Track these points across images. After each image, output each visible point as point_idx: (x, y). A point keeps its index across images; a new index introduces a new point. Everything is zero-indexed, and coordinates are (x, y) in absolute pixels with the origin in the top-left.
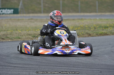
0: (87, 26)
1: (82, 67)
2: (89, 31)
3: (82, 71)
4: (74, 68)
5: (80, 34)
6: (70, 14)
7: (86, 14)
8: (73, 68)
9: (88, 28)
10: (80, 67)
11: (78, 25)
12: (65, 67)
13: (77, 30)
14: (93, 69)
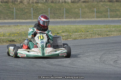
0: (23, 33)
1: (21, 73)
2: (26, 37)
3: (22, 77)
4: (14, 74)
5: (17, 40)
6: (6, 21)
7: (21, 21)
8: (12, 74)
9: (24, 35)
10: (20, 73)
11: (14, 32)
12: (4, 73)
13: (14, 36)
14: (33, 75)
